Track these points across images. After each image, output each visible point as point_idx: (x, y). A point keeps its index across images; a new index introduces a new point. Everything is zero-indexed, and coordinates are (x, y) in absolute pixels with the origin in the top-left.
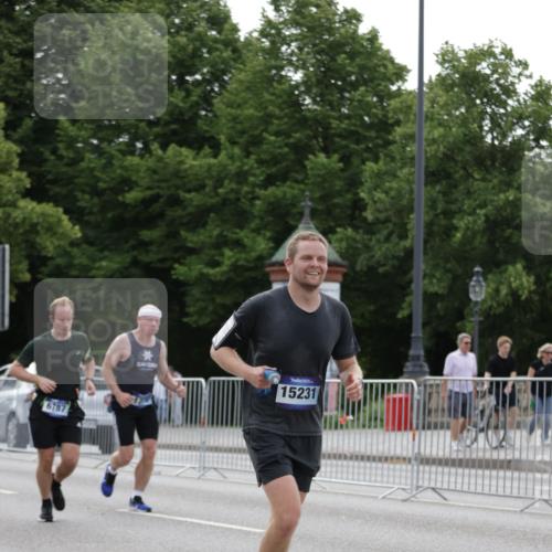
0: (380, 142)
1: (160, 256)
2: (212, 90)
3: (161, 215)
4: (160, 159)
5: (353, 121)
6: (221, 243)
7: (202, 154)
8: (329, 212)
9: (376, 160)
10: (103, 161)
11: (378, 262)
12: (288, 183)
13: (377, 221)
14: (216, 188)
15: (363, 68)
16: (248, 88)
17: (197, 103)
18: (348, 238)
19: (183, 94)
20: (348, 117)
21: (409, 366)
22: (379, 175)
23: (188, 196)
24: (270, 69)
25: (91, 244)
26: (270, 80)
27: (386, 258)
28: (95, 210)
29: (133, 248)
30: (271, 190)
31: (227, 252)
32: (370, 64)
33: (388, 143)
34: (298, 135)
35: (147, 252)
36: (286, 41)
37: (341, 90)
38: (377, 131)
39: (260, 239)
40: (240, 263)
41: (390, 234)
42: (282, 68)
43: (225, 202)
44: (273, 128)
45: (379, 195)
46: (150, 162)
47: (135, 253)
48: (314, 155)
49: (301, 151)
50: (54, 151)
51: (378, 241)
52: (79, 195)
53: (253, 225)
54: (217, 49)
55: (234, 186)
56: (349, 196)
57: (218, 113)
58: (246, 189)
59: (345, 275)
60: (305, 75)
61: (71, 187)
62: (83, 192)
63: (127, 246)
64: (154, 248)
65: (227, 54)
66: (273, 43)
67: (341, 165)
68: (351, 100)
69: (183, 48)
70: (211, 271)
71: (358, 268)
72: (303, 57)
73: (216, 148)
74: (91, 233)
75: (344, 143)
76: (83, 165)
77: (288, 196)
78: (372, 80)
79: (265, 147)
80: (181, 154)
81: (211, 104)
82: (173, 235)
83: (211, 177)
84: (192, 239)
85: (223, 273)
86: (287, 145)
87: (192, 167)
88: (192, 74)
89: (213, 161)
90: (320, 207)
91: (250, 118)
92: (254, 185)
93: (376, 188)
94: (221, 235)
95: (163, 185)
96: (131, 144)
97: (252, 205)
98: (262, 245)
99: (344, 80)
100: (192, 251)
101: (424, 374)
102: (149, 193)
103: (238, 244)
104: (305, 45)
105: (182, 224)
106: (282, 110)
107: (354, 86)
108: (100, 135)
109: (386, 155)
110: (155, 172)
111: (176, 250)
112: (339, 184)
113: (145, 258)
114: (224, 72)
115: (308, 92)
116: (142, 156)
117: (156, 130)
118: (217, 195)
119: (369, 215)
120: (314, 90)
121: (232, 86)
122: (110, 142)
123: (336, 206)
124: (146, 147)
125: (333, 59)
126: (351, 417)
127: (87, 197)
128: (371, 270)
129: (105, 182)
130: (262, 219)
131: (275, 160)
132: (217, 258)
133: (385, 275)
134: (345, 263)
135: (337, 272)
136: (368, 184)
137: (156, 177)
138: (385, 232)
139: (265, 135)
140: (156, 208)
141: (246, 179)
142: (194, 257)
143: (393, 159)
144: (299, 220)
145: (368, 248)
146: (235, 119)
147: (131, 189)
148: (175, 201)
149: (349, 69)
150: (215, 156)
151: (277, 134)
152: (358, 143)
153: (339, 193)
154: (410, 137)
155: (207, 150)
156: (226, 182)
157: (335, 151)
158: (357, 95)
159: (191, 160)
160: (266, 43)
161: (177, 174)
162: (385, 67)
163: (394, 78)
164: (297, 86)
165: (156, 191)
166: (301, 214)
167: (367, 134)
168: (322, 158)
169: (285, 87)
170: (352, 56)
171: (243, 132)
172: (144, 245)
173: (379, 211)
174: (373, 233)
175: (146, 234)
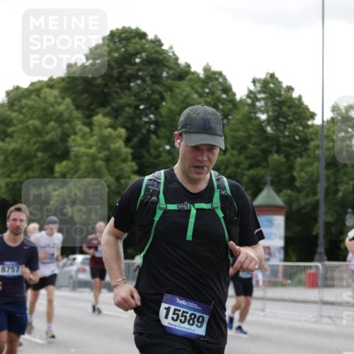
0: (303, 149)
5: (290, 139)
8: (279, 183)
9: (301, 157)
11: (303, 207)
12: (259, 168)
13: (302, 187)
15: (295, 113)
16: (241, 123)
18: (288, 195)
20: (288, 136)
21: (317, 257)
22: (303, 165)
24: (251, 113)
26: (251, 119)
27: (306, 204)
30: (251, 171)
32: (298, 112)
33: (307, 149)
34: (264, 145)
36: (259, 100)
37: (285, 124)
38: (302, 144)
41: (308, 193)
42: (256, 113)
44: (252, 141)
45: (303, 174)
48: (272, 155)
49: (266, 153)
50: (148, 152)
51: (302, 196)
54: (226, 104)
55: (233, 169)
56: (288, 175)
58: (239, 171)
59: (287, 213)
60: (268, 116)
65: (230, 106)
66: (253, 101)
67: (285, 160)
68: (289, 128)
71: (293, 209)
72: (267, 108)
75: (286, 149)
76: (161, 159)
77: (260, 174)
78: (300, 119)
79: (248, 151)
86: (258, 149)
90: (275, 180)
91: (241, 137)
92: (243, 169)
93: (301, 171)
99: (286, 119)
101: (323, 260)
104: (268, 102)
106: (256, 133)
107: (291, 122)
109: (306, 155)
112: (284, 169)
114: (229, 115)
115: (269, 124)
119: (298, 184)
120: (272, 123)
121: (233, 122)
123: (283, 179)
125: (281, 109)
126: (289, 281)
128: (299, 211)
131: (253, 157)
134: (287, 206)
135: (282, 211)
136: (298, 169)
138: (306, 192)
139: (248, 145)
141: (240, 166)
143: (310, 157)
145: (297, 200)
146: (234, 137)
149: (288, 113)
151: (254, 144)
152: (292, 149)
153: (284, 173)
154: (318, 147)
156: (230, 167)
157: (282, 153)
158: (292, 126)
160: (249, 101)
162: (305, 112)
164: (264, 122)
166: (266, 183)
167: (297, 145)
168: (276, 156)
169: (258, 122)
170: (290, 107)
171: (238, 143)
173: (303, 182)
174: (300, 193)
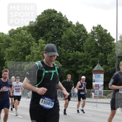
0: (110, 51)
1: (75, 69)
2: (83, 42)
3: (75, 63)
4: (75, 53)
5: (106, 47)
6: (84, 67)
7: (81, 52)
8: (102, 63)
9: (110, 54)
10: (65, 54)
11: (110, 71)
12: (95, 58)
13: (110, 64)
14: (84, 58)
15: (107, 39)
16: (89, 42)
17: (81, 44)
18: (105, 67)
19: (78, 43)
20: (105, 47)
22: (110, 56)
23: (79, 59)
24: (93, 39)
25: (63, 67)
26: (93, 40)
27: (111, 70)
28: (64, 62)
29: (70, 68)
30: (92, 59)
31: (85, 69)
32: (109, 38)
33: (112, 51)
34: (97, 50)
35: (72, 68)
36: (95, 34)
37: (104, 42)
38: (110, 49)
39: (91, 67)
40: (87, 71)
41: (112, 66)
42: (95, 39)
43: (85, 60)
44: (93, 48)
45: (110, 60)
46: (73, 54)
47: (71, 69)
48: (100, 53)
49: (98, 52)
51: (110, 67)
52: (61, 59)
53: (90, 64)
54: (84, 36)
55: (86, 58)
56: (105, 60)
57: (84, 46)
58: (88, 58)
59: (104, 73)
60: (98, 40)
61: (60, 58)
62: (62, 59)
63: (69, 68)
64: (73, 68)
65: (85, 36)
66: (93, 35)
67: (104, 55)
69: (78, 35)
70: (83, 72)
71: (107, 72)
72: (98, 37)
73: (84, 52)
74: (63, 65)
75: (104, 51)
76: (62, 54)
77: (96, 60)
78: (109, 41)
79: (92, 51)
80: (78, 53)
81: (83, 45)
82: (77, 66)
83: (83, 57)
84: (80, 66)
85: (84, 72)
86: (95, 51)
87: (80, 55)
88: (80, 40)
89: (83, 54)
90: (101, 62)
91: (89, 47)
92: (90, 58)
93: (110, 58)
94: (84, 66)
95: (75, 58)
96: (70, 51)
97: (90, 61)
98: (91, 68)
99: (104, 41)
100: (80, 69)
102: (73, 59)
103: (87, 67)
104: (98, 35)
105: (78, 64)
106: (94, 45)
107: (106, 42)
108: (65, 49)
109: (111, 53)
110: (74, 55)
111: (77, 68)
112: (104, 58)
113: (72, 70)
114: (85, 39)
115: (98, 42)
116: (72, 53)
117: (74, 49)
118: (84, 59)
119: (108, 63)
120: (100, 42)
121: (86, 41)
122: (67, 51)
123: (103, 61)
124: (72, 51)
125: (103, 37)
126: (105, 97)
127: (63, 60)
128: (109, 72)
129: (66, 57)
130: (91, 63)
131: (93, 54)
132: (84, 70)
133: (111, 73)
134: (104, 71)
135: (103, 72)
136: (108, 58)
137: (74, 56)
138: (111, 66)
139: (92, 49)
140: (74, 61)
141: (89, 57)
142: (80, 70)
143: (112, 54)
144: (97, 64)
145: (108, 68)
146: (87, 47)
147: (70, 58)
148: (77, 60)
149: (105, 39)
150: (84, 53)
151: (94, 49)
152: (107, 51)
153: (104, 59)
155: (82, 52)
156: (85, 57)
157: (103, 52)
158: (106, 43)
159: (80, 54)
161: (77, 56)
162: (111, 39)
163: (112, 41)
165: (74, 59)
166: (97, 63)
167: (108, 50)
169: (95, 42)
170: (106, 37)
171: (88, 49)
172: (72, 67)
173: (110, 62)
174: (109, 66)
175: (72, 66)
